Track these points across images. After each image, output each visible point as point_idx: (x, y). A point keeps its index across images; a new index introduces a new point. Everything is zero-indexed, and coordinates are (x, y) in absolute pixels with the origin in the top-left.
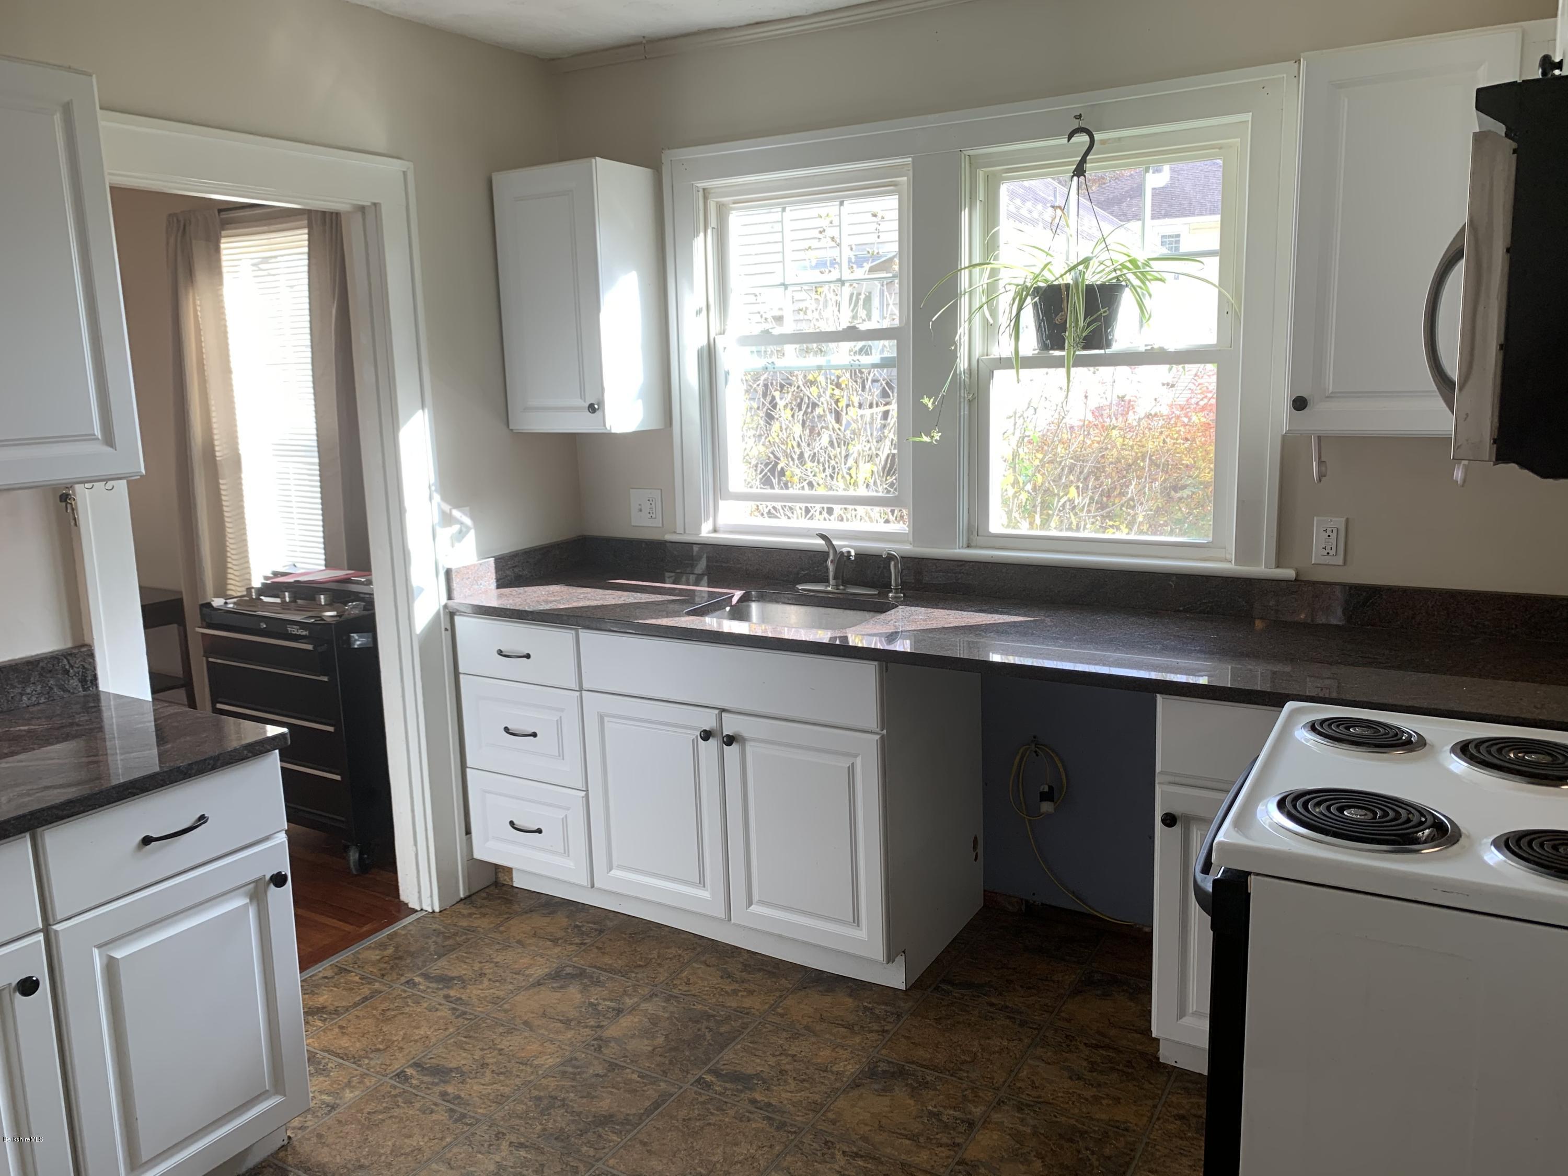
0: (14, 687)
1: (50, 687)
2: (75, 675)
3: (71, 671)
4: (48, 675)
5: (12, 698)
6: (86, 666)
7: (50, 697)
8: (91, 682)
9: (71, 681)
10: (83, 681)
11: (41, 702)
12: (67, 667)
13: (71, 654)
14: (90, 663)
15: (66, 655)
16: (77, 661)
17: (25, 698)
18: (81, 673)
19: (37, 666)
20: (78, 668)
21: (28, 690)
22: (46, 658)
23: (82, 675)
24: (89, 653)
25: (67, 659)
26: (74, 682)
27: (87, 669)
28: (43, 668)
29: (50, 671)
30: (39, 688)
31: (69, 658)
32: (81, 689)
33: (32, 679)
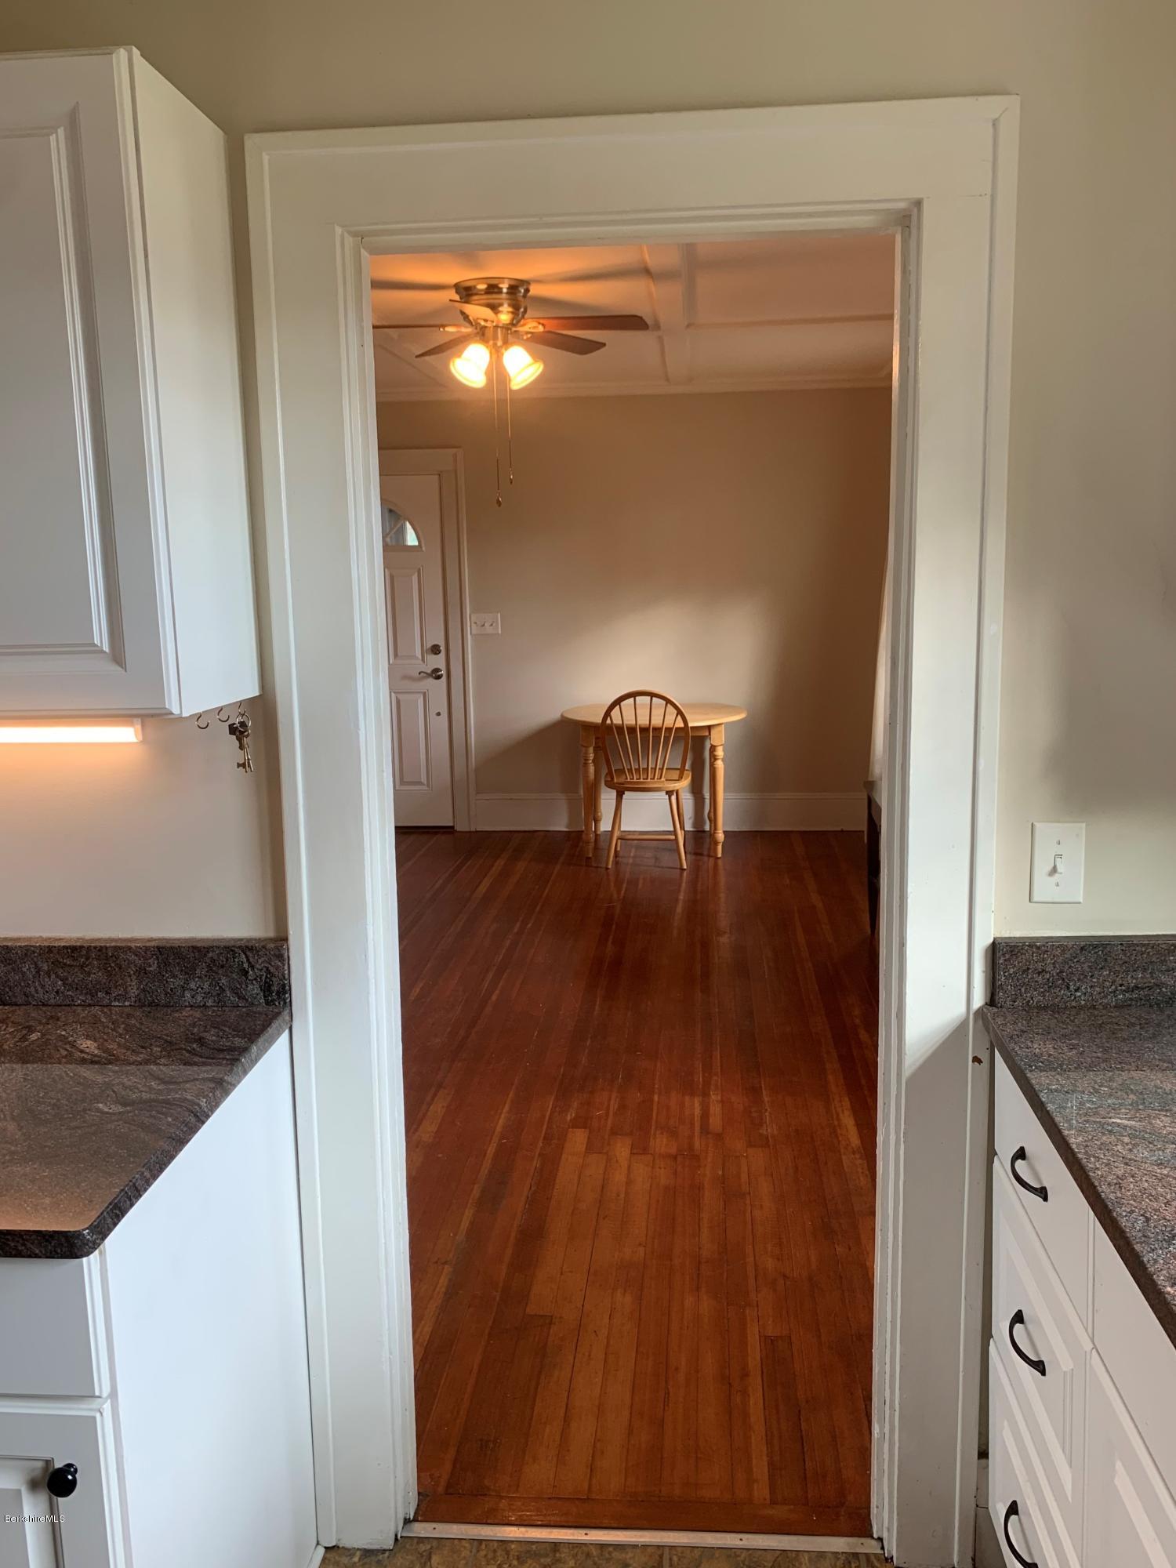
0: (174, 977)
1: (220, 987)
2: (255, 979)
3: (251, 972)
4: (220, 972)
5: (172, 990)
6: (272, 969)
7: (220, 1001)
8: (278, 993)
9: (250, 987)
10: (267, 989)
11: (207, 1004)
12: (246, 965)
13: (251, 949)
14: (277, 968)
15: (248, 948)
16: (260, 961)
17: (188, 994)
18: (264, 978)
19: (205, 955)
20: (261, 970)
21: (192, 986)
22: (218, 947)
23: (266, 982)
24: (277, 953)
25: (245, 954)
26: (254, 989)
27: (273, 975)
28: (213, 960)
29: (222, 967)
30: (206, 986)
31: (248, 953)
32: (262, 1001)
33: (198, 971)
